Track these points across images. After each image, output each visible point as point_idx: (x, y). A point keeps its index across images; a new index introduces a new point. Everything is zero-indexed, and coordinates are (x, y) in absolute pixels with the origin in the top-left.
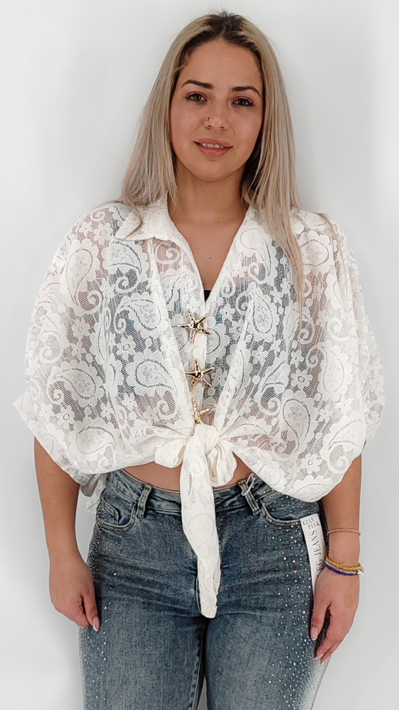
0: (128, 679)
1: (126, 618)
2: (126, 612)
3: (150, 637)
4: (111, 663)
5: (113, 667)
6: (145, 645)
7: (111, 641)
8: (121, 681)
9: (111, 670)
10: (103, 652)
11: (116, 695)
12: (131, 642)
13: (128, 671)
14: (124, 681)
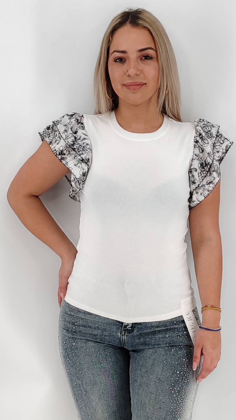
0: (96, 382)
1: (86, 350)
2: (86, 346)
3: (102, 358)
4: (84, 374)
5: (86, 376)
6: (101, 363)
7: (82, 362)
8: (92, 384)
9: (85, 378)
10: (78, 368)
11: (91, 391)
12: (92, 362)
13: (95, 378)
14: (94, 383)
